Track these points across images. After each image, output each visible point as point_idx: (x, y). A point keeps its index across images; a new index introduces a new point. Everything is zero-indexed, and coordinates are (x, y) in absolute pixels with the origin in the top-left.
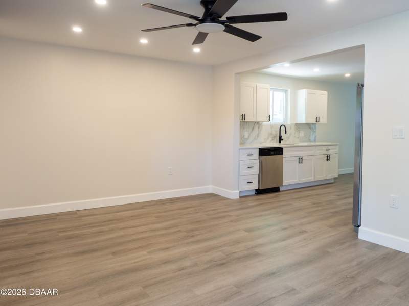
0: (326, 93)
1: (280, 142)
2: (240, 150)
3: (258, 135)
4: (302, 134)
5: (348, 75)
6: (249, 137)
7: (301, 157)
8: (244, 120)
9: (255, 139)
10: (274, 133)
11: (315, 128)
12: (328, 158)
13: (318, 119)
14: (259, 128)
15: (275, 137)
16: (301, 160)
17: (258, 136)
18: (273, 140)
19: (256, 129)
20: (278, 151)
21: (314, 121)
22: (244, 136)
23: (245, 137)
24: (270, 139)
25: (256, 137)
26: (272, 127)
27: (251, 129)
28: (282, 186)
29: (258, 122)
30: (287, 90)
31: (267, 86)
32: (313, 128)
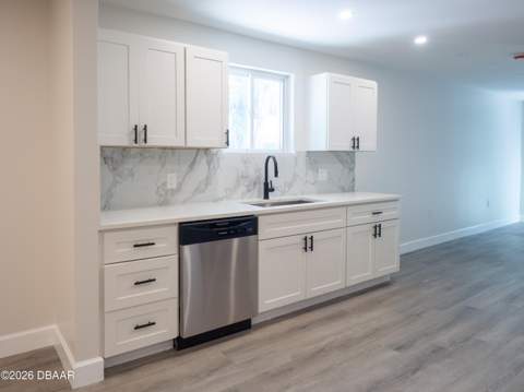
0: (374, 84)
1: (266, 197)
2: (106, 235)
3: (208, 181)
4: (323, 175)
5: (421, 40)
6: (180, 185)
7: (309, 236)
8: (141, 143)
9: (197, 190)
10: (252, 173)
11: (353, 162)
12: (377, 231)
13: (356, 142)
14: (209, 163)
15: (255, 184)
16: (308, 244)
17: (207, 185)
18: (249, 191)
19: (202, 167)
20: (244, 227)
21: (347, 147)
22: (165, 184)
23: (169, 187)
24: (243, 189)
25: (203, 186)
26: (246, 159)
27: (185, 168)
28: (257, 314)
29: (207, 149)
30: (287, 77)
31: (222, 54)
32: (347, 162)
